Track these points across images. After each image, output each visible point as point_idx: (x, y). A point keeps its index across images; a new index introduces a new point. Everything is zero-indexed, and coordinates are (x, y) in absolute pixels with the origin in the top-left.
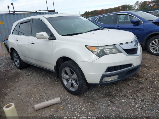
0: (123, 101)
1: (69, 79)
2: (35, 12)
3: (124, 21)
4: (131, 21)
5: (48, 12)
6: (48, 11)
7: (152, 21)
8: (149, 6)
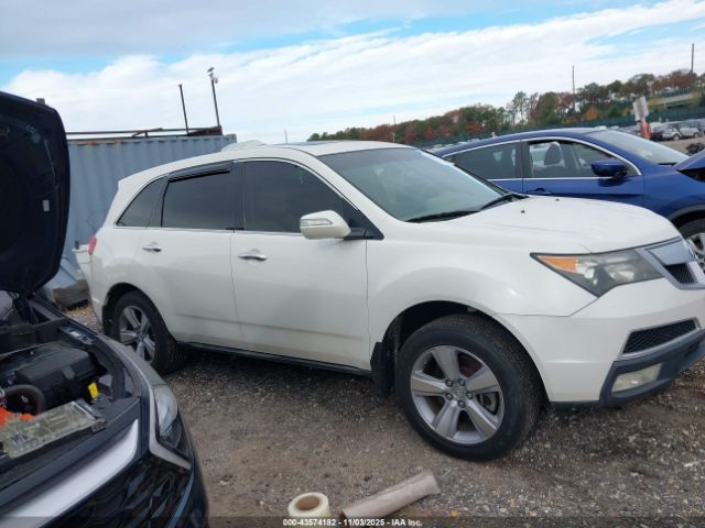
0: (689, 468)
1: (447, 394)
2: (133, 137)
3: (544, 166)
4: (593, 166)
5: (189, 135)
6: (187, 129)
7: (673, 164)
8: (567, 111)
